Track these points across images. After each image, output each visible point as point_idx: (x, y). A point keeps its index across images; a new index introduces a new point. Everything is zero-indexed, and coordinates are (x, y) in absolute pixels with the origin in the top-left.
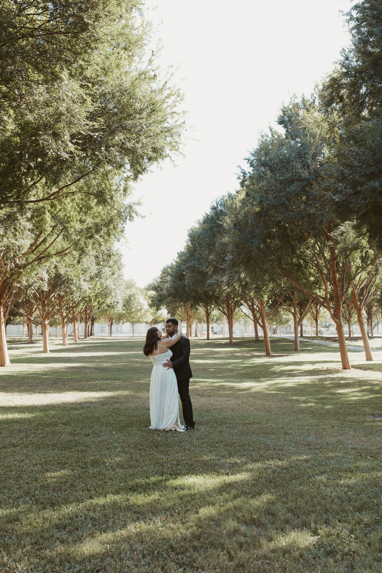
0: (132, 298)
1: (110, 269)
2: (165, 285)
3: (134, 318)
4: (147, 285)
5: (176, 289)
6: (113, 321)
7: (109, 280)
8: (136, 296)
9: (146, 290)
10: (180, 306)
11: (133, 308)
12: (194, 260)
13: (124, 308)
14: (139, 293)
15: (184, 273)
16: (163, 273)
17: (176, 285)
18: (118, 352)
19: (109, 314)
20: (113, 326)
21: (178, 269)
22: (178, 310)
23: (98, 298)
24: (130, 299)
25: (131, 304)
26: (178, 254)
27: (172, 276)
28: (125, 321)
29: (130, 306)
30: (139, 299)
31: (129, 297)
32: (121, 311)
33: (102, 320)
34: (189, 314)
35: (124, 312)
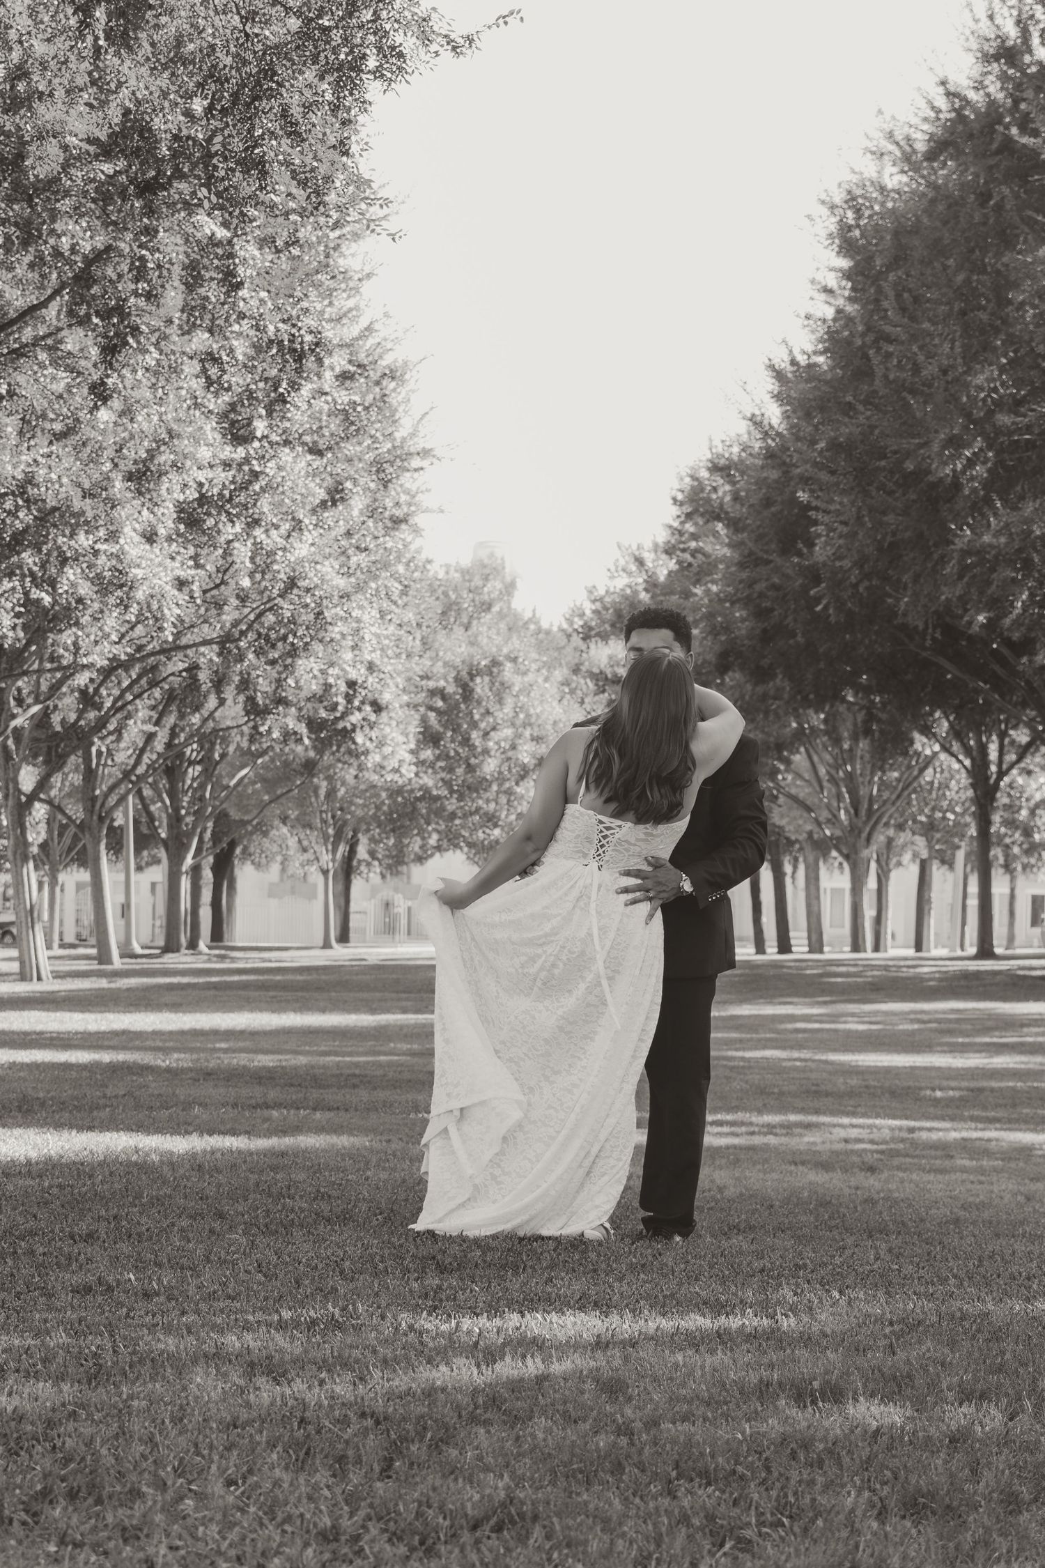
0: (481, 686)
1: (317, 462)
2: (698, 591)
3: (491, 820)
4: (588, 608)
5: (761, 614)
6: (362, 852)
7: (308, 537)
8: (508, 670)
9: (577, 641)
10: (800, 737)
11: (486, 752)
12: (866, 403)
13: (428, 754)
14: (531, 658)
15: (802, 496)
16: (689, 516)
17: (759, 587)
18: (373, 1011)
19: (331, 793)
20: (357, 885)
21: (774, 475)
22: (788, 762)
23: (241, 658)
24: (467, 692)
25: (474, 725)
26: (779, 375)
27: (734, 525)
28: (433, 840)
29: (466, 741)
30: (527, 689)
31: (457, 679)
32: (409, 772)
33: (283, 846)
34: (863, 792)
35: (428, 780)
